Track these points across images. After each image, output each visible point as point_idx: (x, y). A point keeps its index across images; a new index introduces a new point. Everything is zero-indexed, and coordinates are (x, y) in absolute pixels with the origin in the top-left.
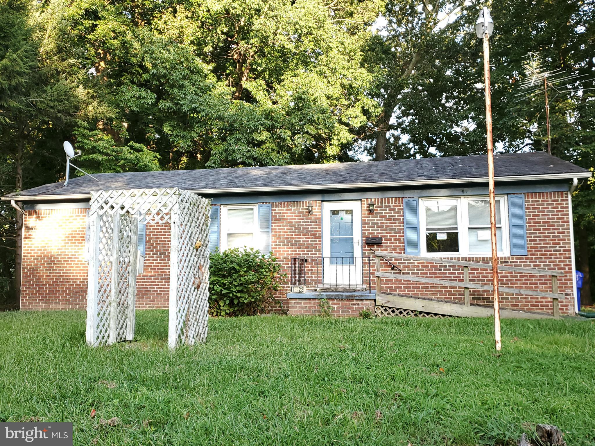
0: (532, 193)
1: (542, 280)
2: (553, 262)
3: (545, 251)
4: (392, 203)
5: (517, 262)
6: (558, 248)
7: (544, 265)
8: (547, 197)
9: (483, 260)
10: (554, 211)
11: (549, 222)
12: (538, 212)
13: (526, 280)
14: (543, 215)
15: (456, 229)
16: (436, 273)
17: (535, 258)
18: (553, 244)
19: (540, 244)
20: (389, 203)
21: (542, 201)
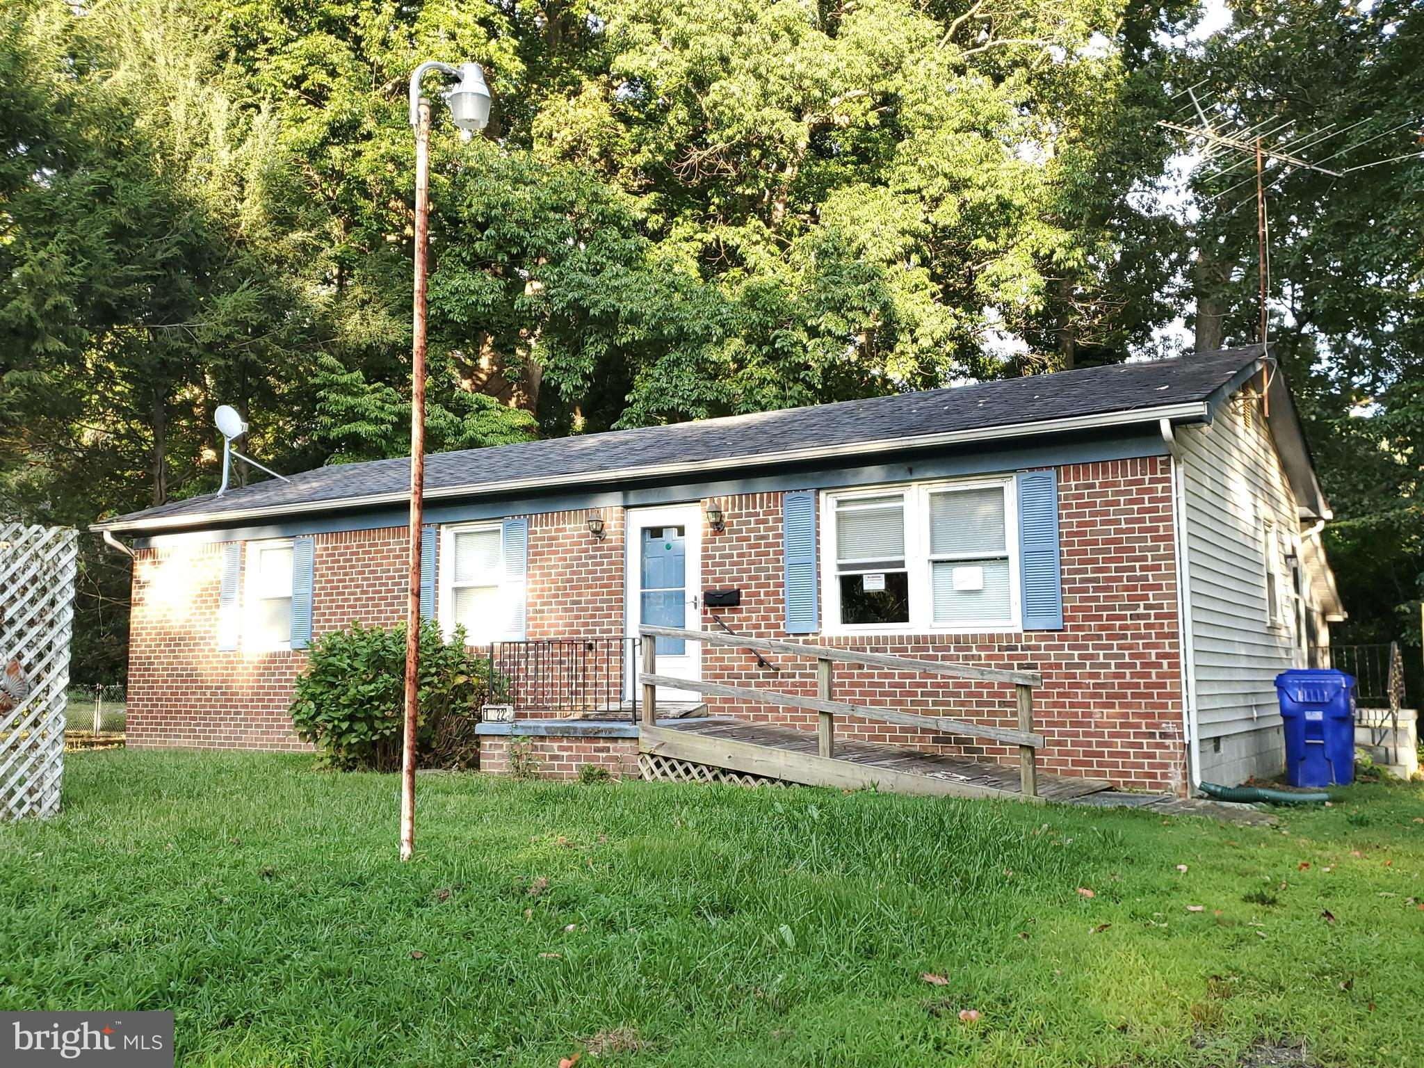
0: (1076, 466)
1: (1100, 696)
2: (1130, 647)
3: (1109, 618)
4: (762, 507)
5: (1038, 648)
6: (1141, 611)
7: (1105, 656)
8: (1115, 472)
9: (957, 642)
10: (1132, 511)
11: (1120, 541)
12: (1092, 514)
13: (1060, 695)
14: (1103, 523)
15: (902, 564)
16: (852, 676)
17: (1084, 638)
18: (1130, 598)
19: (1097, 599)
20: (754, 508)
21: (1102, 485)
